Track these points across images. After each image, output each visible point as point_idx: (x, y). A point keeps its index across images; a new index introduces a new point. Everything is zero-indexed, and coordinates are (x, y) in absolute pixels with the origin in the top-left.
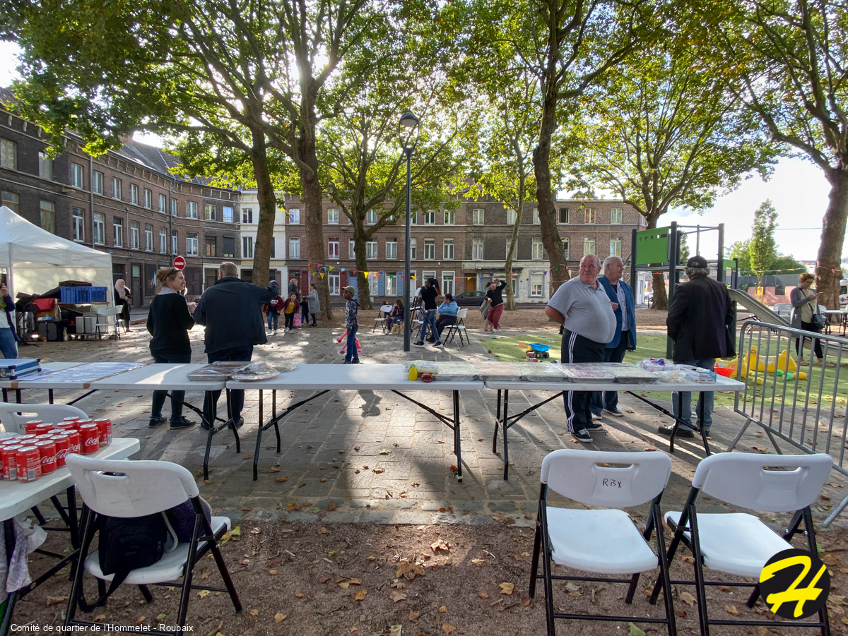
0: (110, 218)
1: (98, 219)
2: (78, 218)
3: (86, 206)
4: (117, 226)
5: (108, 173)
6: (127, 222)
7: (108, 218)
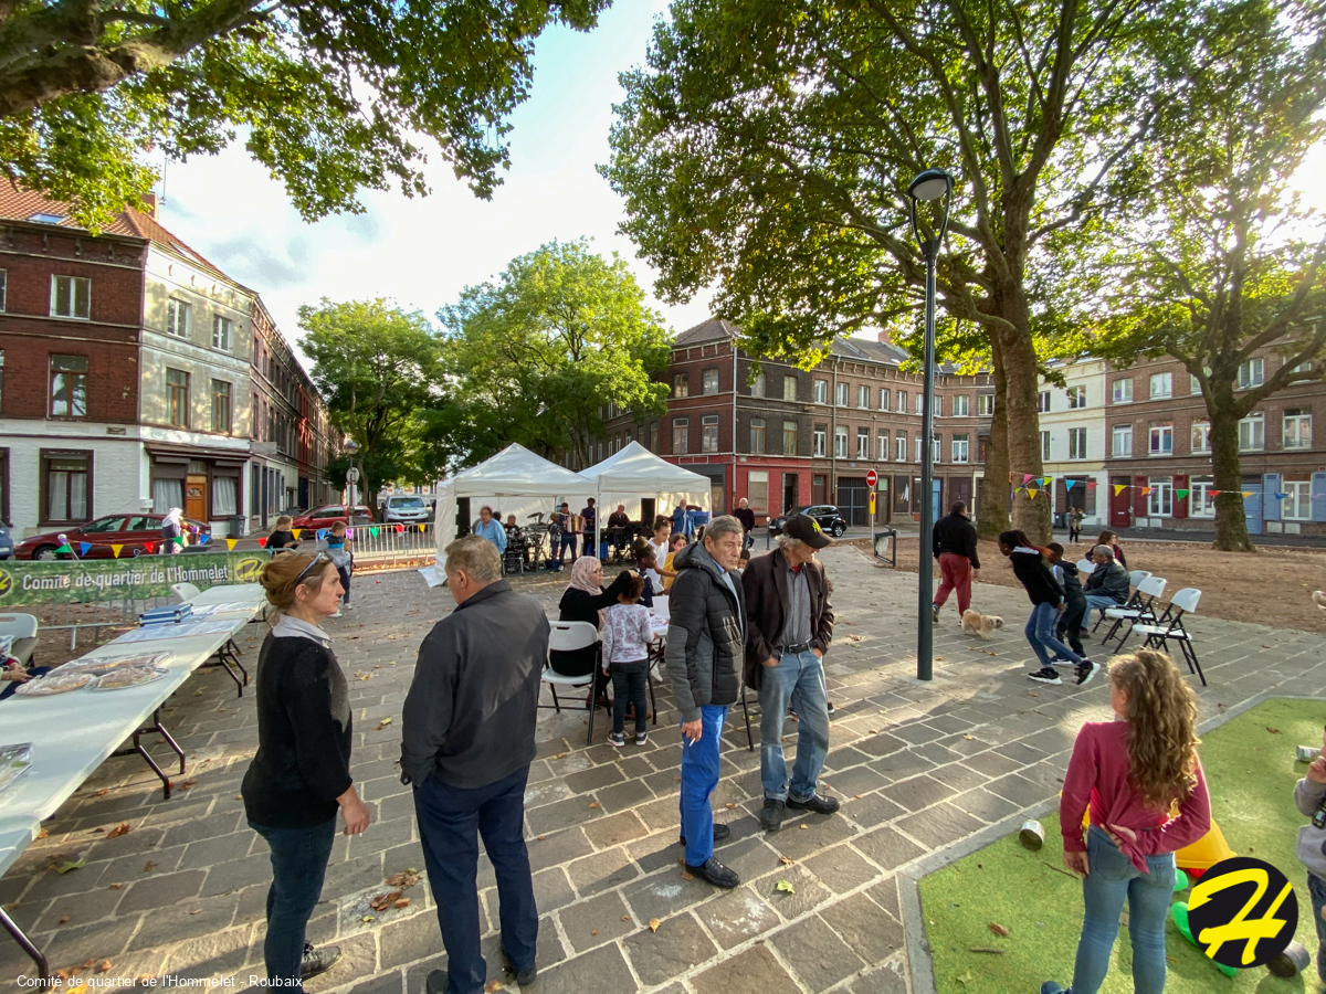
0: (854, 429)
1: (840, 432)
2: (820, 433)
3: (828, 421)
4: (862, 436)
5: (854, 382)
6: (874, 432)
7: (852, 429)
